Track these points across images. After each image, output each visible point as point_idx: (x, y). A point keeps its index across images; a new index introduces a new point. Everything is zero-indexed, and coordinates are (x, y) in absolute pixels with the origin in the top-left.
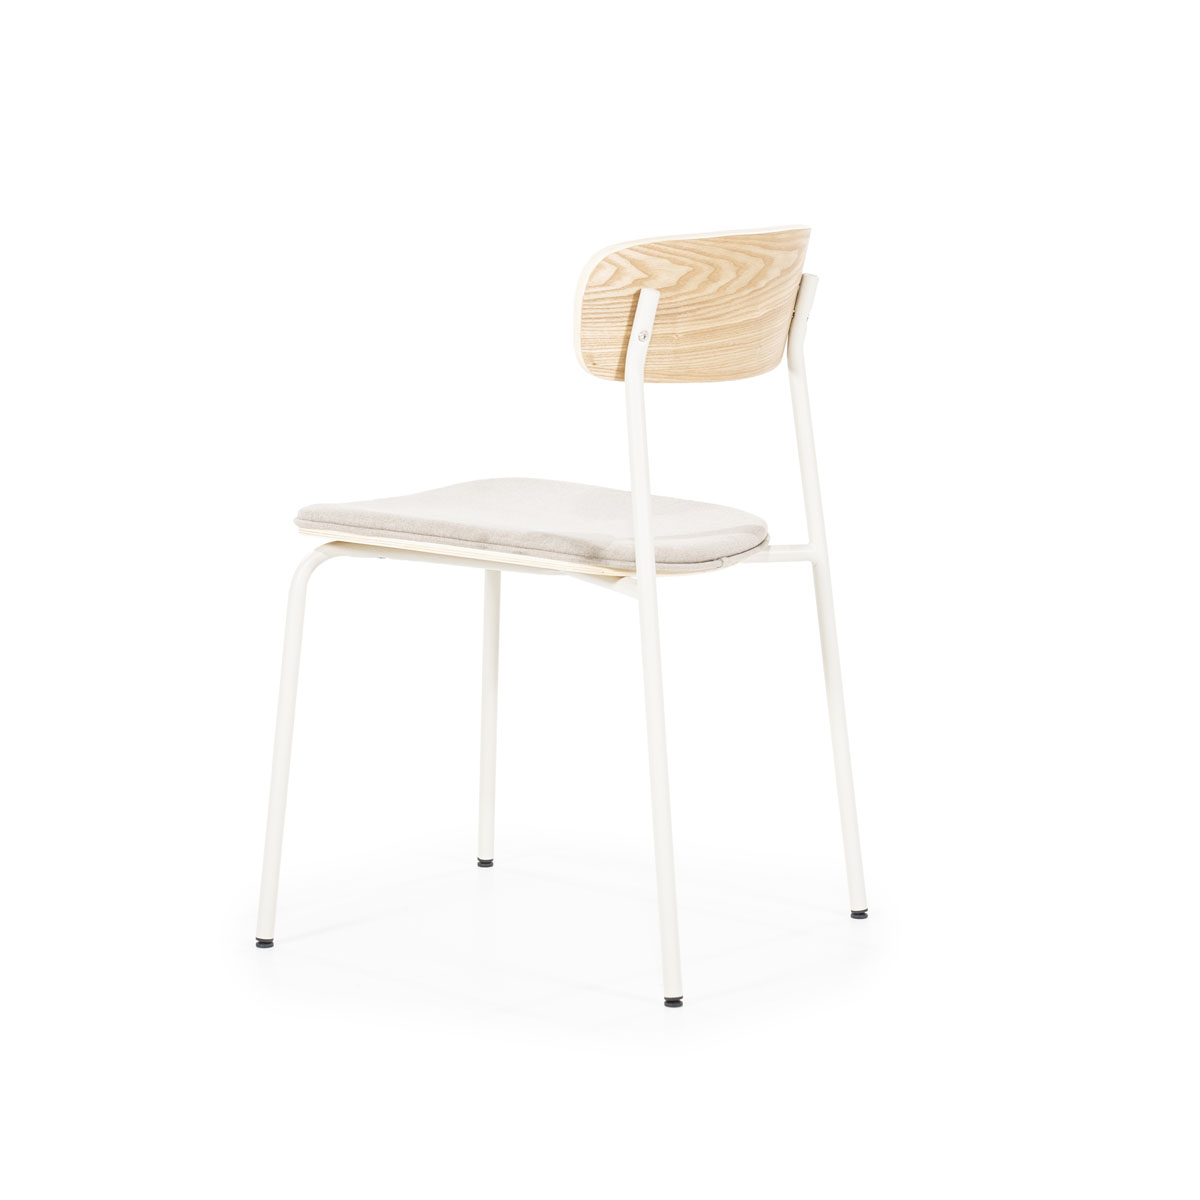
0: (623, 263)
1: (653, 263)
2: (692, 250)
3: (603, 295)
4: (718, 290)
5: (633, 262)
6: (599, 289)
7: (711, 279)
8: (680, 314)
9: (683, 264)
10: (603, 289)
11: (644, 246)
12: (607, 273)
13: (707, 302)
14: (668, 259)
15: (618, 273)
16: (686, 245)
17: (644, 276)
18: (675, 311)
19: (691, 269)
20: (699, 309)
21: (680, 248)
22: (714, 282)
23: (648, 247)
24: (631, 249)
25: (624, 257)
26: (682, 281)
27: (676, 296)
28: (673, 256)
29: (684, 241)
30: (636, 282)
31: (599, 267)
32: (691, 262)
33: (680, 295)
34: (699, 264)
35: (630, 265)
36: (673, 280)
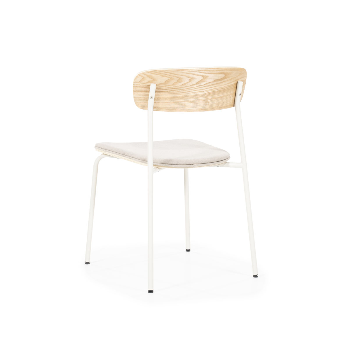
0: (144, 76)
1: (155, 76)
2: (169, 73)
3: (139, 85)
4: (182, 85)
5: (148, 76)
6: (137, 83)
7: (178, 81)
8: (167, 91)
9: (166, 77)
10: (139, 83)
11: (151, 71)
12: (140, 79)
13: (177, 88)
14: (160, 75)
15: (143, 79)
16: (166, 71)
17: (152, 80)
18: (166, 90)
19: (169, 78)
20: (175, 90)
21: (164, 72)
22: (180, 82)
23: (152, 71)
24: (147, 72)
25: (144, 74)
26: (166, 82)
27: (165, 86)
28: (162, 75)
29: (165, 70)
30: (150, 82)
31: (137, 77)
32: (169, 76)
33: (167, 86)
34: (173, 77)
35: (147, 77)
36: (163, 82)
